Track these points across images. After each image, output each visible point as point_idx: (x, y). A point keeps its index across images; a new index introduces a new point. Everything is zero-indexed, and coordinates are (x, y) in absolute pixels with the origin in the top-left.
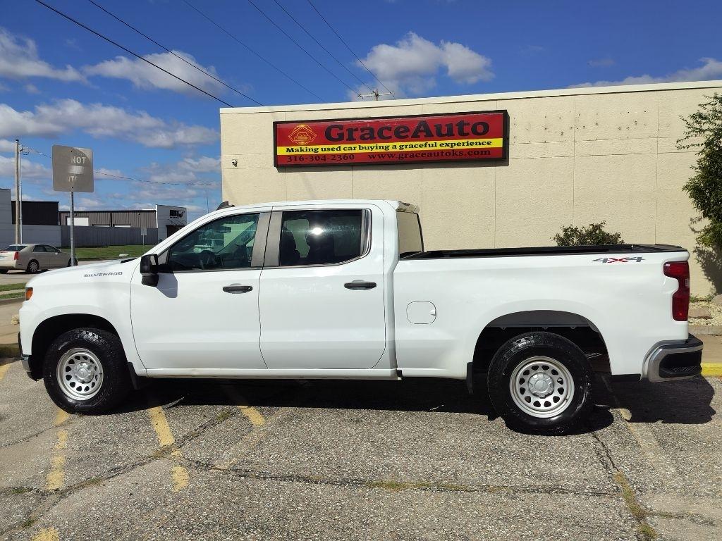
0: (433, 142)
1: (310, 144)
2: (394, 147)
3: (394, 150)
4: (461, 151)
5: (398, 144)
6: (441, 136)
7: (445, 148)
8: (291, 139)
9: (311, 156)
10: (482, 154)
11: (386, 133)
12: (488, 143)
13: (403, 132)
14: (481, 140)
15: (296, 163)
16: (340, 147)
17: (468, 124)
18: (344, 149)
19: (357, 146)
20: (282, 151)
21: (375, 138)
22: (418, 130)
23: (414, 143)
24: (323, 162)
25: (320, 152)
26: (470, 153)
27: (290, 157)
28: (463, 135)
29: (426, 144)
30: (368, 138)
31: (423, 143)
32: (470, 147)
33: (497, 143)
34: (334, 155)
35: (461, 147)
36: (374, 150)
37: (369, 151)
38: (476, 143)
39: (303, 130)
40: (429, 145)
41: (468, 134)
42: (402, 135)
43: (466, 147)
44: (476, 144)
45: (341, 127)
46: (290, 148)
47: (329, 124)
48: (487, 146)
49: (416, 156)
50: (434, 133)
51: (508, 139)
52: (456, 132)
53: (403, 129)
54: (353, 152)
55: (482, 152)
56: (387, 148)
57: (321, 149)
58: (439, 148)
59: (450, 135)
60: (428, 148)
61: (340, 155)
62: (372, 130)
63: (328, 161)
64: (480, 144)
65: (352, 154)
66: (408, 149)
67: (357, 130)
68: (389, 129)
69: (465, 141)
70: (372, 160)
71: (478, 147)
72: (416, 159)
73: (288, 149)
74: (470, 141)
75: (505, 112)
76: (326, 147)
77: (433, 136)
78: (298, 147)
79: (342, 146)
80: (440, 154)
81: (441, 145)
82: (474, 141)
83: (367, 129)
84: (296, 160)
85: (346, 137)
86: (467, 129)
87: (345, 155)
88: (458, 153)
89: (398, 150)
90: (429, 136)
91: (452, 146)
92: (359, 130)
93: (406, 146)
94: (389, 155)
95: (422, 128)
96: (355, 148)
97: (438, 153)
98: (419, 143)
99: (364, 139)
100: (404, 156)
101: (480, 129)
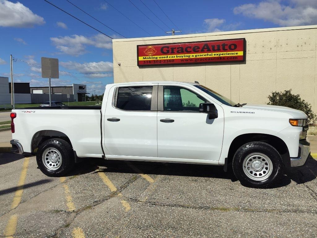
0: (211, 53)
1: (154, 55)
2: (192, 56)
4: (224, 58)
5: (194, 55)
6: (214, 51)
7: (216, 56)
8: (145, 53)
9: (154, 61)
10: (233, 59)
11: (189, 50)
12: (236, 54)
13: (196, 49)
14: (233, 52)
16: (167, 56)
17: (227, 45)
18: (170, 57)
19: (175, 56)
20: (141, 58)
21: (184, 52)
22: (204, 48)
23: (202, 54)
24: (160, 63)
25: (158, 59)
26: (228, 58)
27: (145, 61)
28: (225, 50)
29: (207, 55)
30: (180, 52)
31: (206, 54)
32: (228, 55)
33: (241, 53)
34: (165, 60)
35: (224, 56)
36: (184, 58)
37: (181, 58)
38: (231, 54)
39: (150, 49)
41: (227, 50)
43: (226, 55)
45: (168, 47)
46: (145, 57)
47: (163, 46)
48: (236, 55)
49: (203, 60)
50: (211, 49)
51: (246, 51)
52: (221, 48)
53: (197, 48)
54: (173, 58)
55: (233, 58)
56: (189, 56)
57: (159, 58)
58: (213, 56)
59: (219, 50)
60: (208, 56)
61: (167, 60)
62: (182, 48)
63: (162, 63)
64: (233, 54)
65: (173, 60)
66: (199, 57)
67: (175, 48)
68: (190, 48)
69: (226, 53)
70: (182, 62)
71: (232, 55)
72: (202, 61)
73: (144, 58)
74: (228, 53)
75: (244, 39)
76: (161, 56)
77: (211, 51)
78: (148, 57)
79: (169, 56)
80: (214, 59)
81: (214, 55)
82: (230, 53)
83: (180, 48)
84: (147, 63)
85: (170, 51)
86: (226, 48)
87: (170, 60)
88: (222, 58)
89: (194, 57)
90: (209, 51)
91: (219, 55)
92: (176, 49)
93: (198, 55)
94: (190, 60)
95: (206, 47)
96: (175, 57)
97: (213, 59)
98: (204, 54)
99: (178, 53)
100: (197, 60)
101: (233, 47)
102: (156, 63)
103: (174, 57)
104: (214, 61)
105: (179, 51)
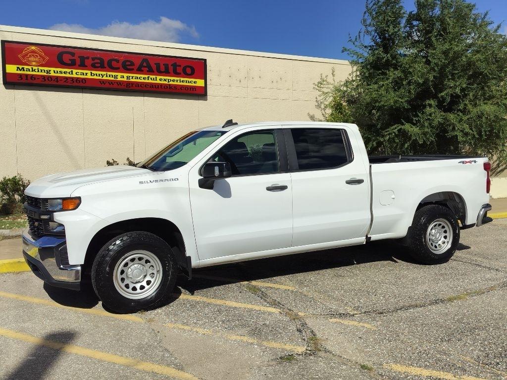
0: (154, 77)
1: (42, 65)
2: (122, 76)
3: (122, 79)
4: (176, 86)
5: (125, 75)
6: (160, 73)
7: (163, 82)
8: (21, 59)
9: (44, 77)
10: (190, 90)
11: (114, 64)
12: (194, 82)
14: (190, 80)
15: (27, 81)
16: (72, 71)
17: (180, 66)
18: (76, 73)
19: (89, 72)
20: (11, 69)
21: (105, 68)
22: (142, 65)
23: (138, 76)
24: (55, 83)
25: (52, 74)
26: (183, 88)
27: (21, 76)
28: (176, 74)
29: (148, 78)
31: (146, 76)
32: (182, 84)
33: (200, 83)
34: (67, 78)
35: (175, 83)
36: (105, 78)
37: (100, 78)
39: (33, 52)
40: (151, 78)
41: (180, 74)
42: (128, 67)
43: (179, 83)
44: (186, 82)
45: (73, 54)
46: (21, 67)
47: (61, 49)
48: (193, 84)
49: (141, 86)
50: (155, 70)
51: (206, 80)
52: (171, 68)
53: (129, 63)
54: (84, 77)
55: (191, 88)
56: (116, 77)
57: (54, 72)
58: (158, 82)
59: (166, 73)
60: (150, 81)
61: (72, 79)
62: (102, 61)
63: (60, 83)
65: (85, 80)
66: (134, 80)
67: (88, 58)
68: (118, 61)
69: (178, 79)
70: (103, 86)
71: (188, 84)
72: (140, 88)
74: (182, 79)
75: (205, 60)
76: (59, 70)
77: (154, 72)
78: (30, 68)
79: (75, 71)
80: (160, 87)
81: (160, 80)
82: (185, 79)
83: (98, 58)
84: (27, 79)
85: (78, 62)
86: (179, 70)
87: (78, 78)
88: (173, 87)
89: (125, 79)
90: (150, 71)
91: (168, 82)
92: (90, 59)
93: (132, 77)
94: (117, 83)
95: (145, 64)
96: (88, 74)
97: (158, 86)
98: (143, 76)
99: (94, 67)
100: (131, 85)
101: (189, 71)
102: (47, 82)
103: (86, 74)
104: (160, 90)
105: (96, 65)
